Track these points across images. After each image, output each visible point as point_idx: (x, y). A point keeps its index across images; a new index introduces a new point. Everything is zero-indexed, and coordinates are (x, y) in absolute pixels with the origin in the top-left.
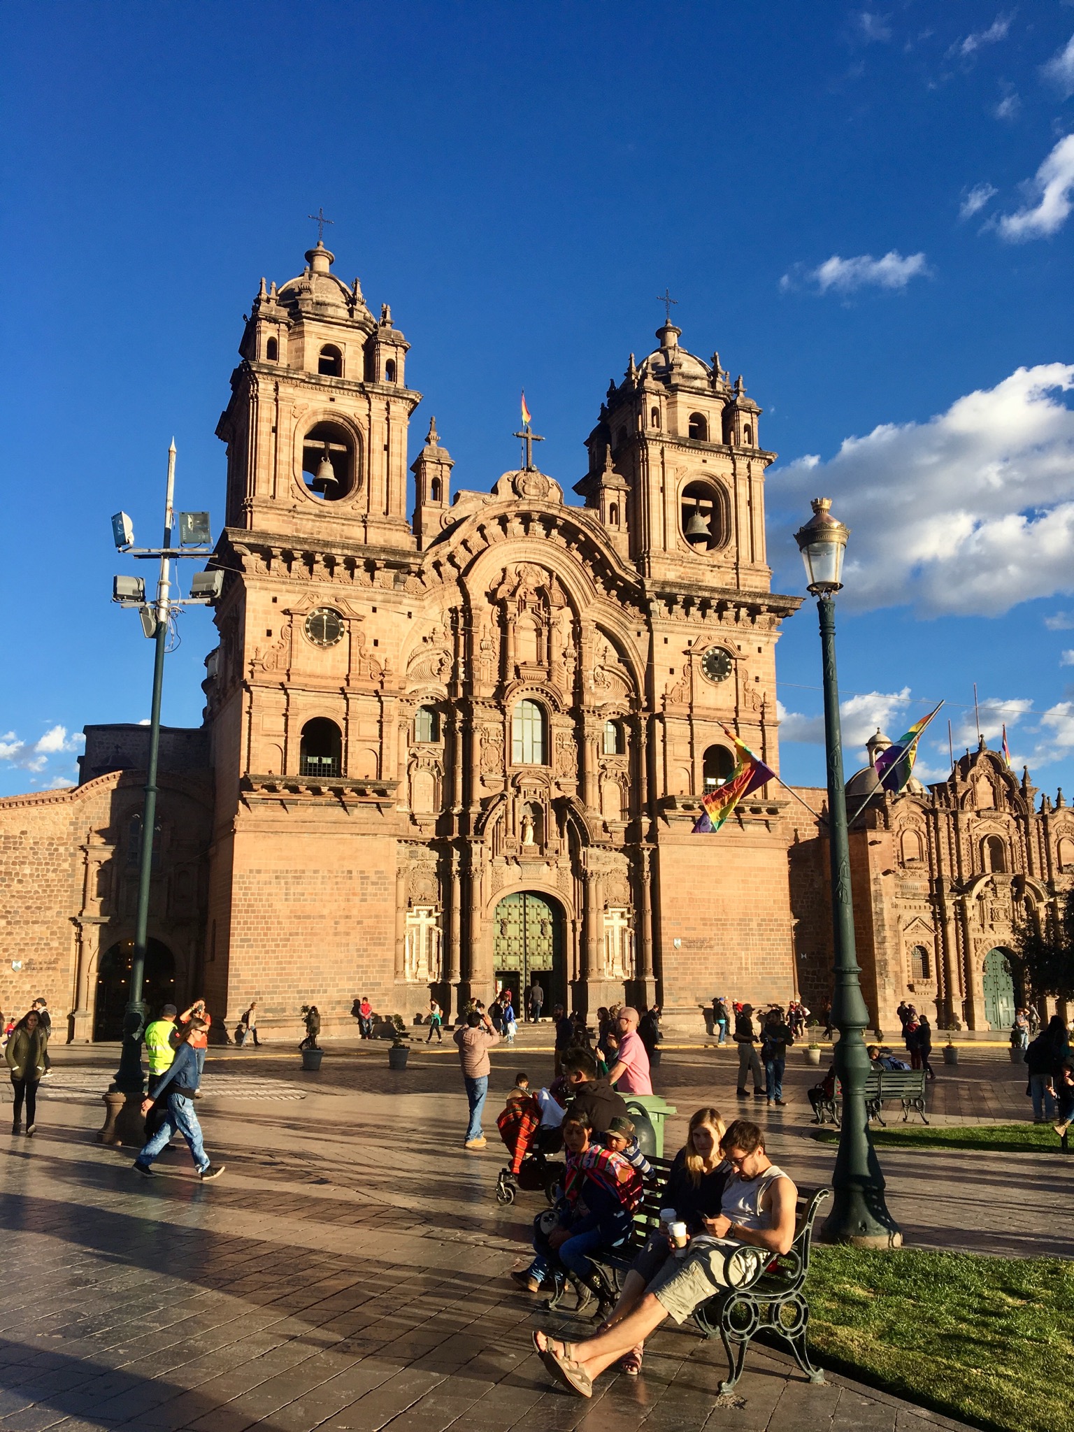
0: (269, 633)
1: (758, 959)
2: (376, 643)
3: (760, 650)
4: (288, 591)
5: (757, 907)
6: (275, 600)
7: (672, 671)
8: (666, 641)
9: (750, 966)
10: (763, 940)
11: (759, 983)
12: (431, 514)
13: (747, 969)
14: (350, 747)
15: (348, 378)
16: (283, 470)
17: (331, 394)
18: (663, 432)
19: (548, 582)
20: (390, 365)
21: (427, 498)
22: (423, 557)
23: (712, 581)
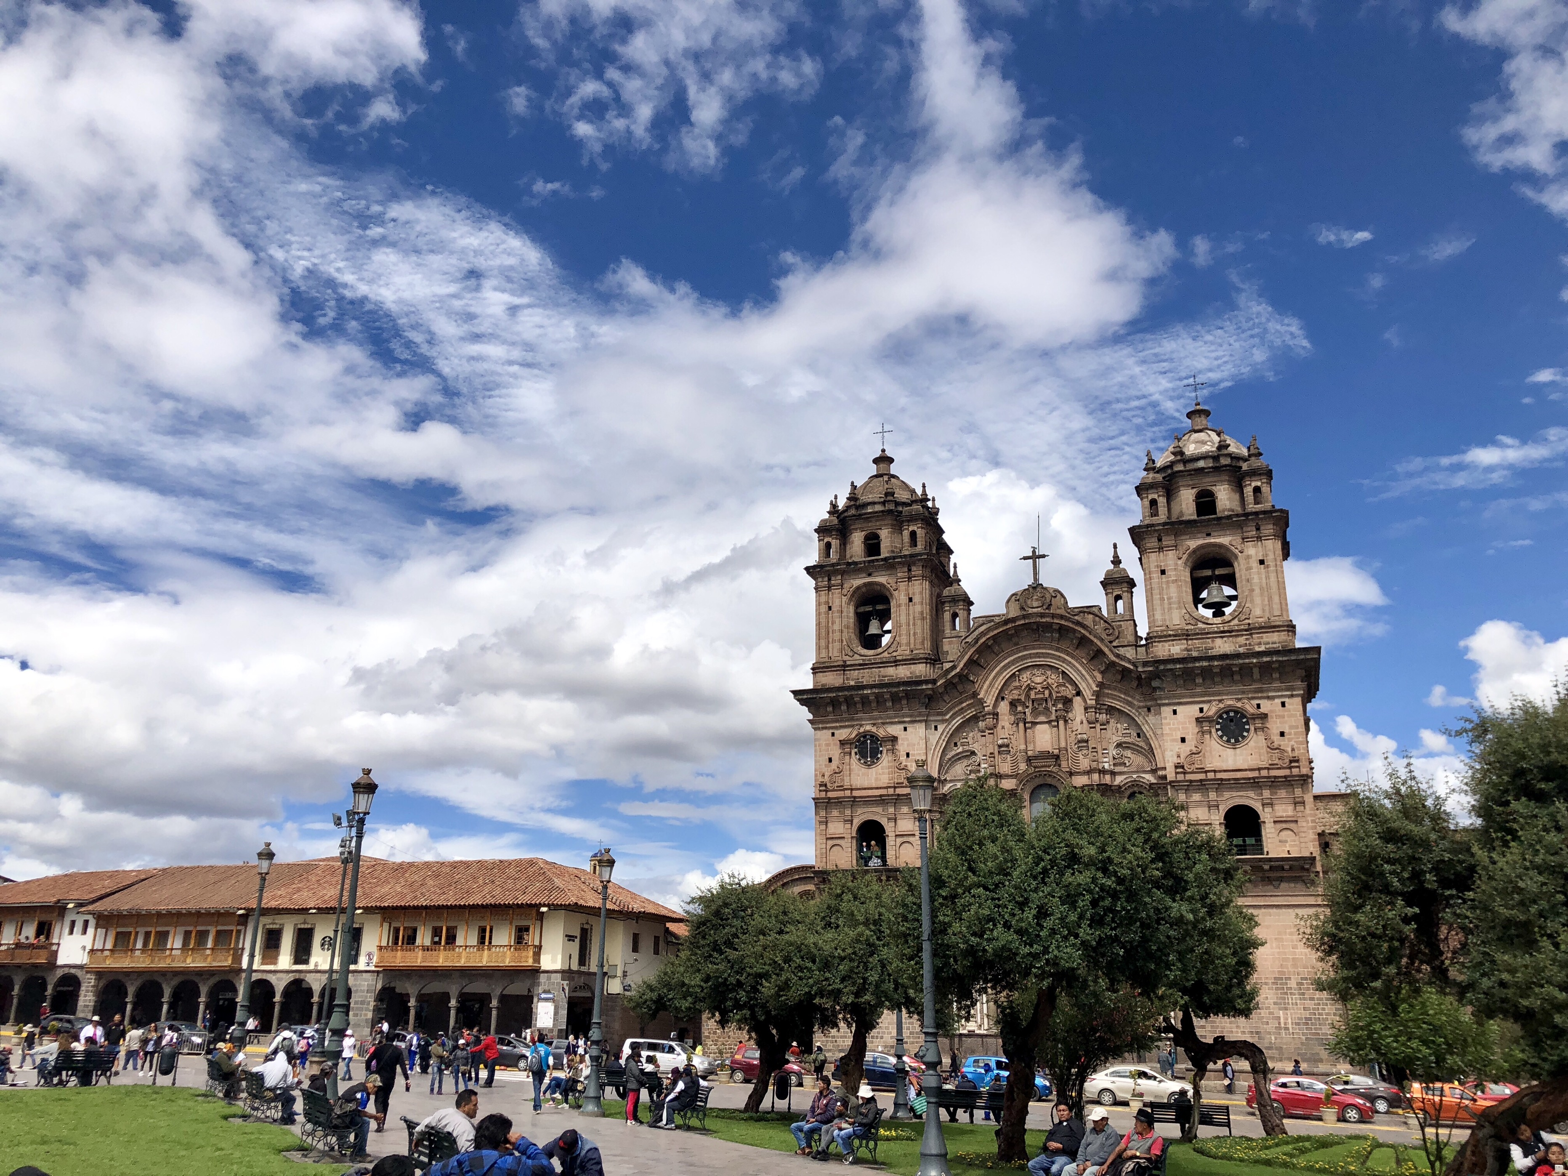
0: (830, 760)
1: (1300, 1019)
2: (908, 755)
3: (1283, 704)
4: (841, 727)
5: (1295, 966)
6: (833, 734)
7: (1183, 740)
8: (1175, 712)
9: (1290, 1026)
10: (1305, 999)
11: (1302, 1043)
12: (950, 643)
13: (1287, 1029)
14: (890, 842)
15: (884, 553)
16: (837, 636)
17: (867, 569)
18: (1162, 517)
19: (1053, 679)
20: (913, 534)
21: (948, 631)
22: (934, 682)
23: (1223, 646)
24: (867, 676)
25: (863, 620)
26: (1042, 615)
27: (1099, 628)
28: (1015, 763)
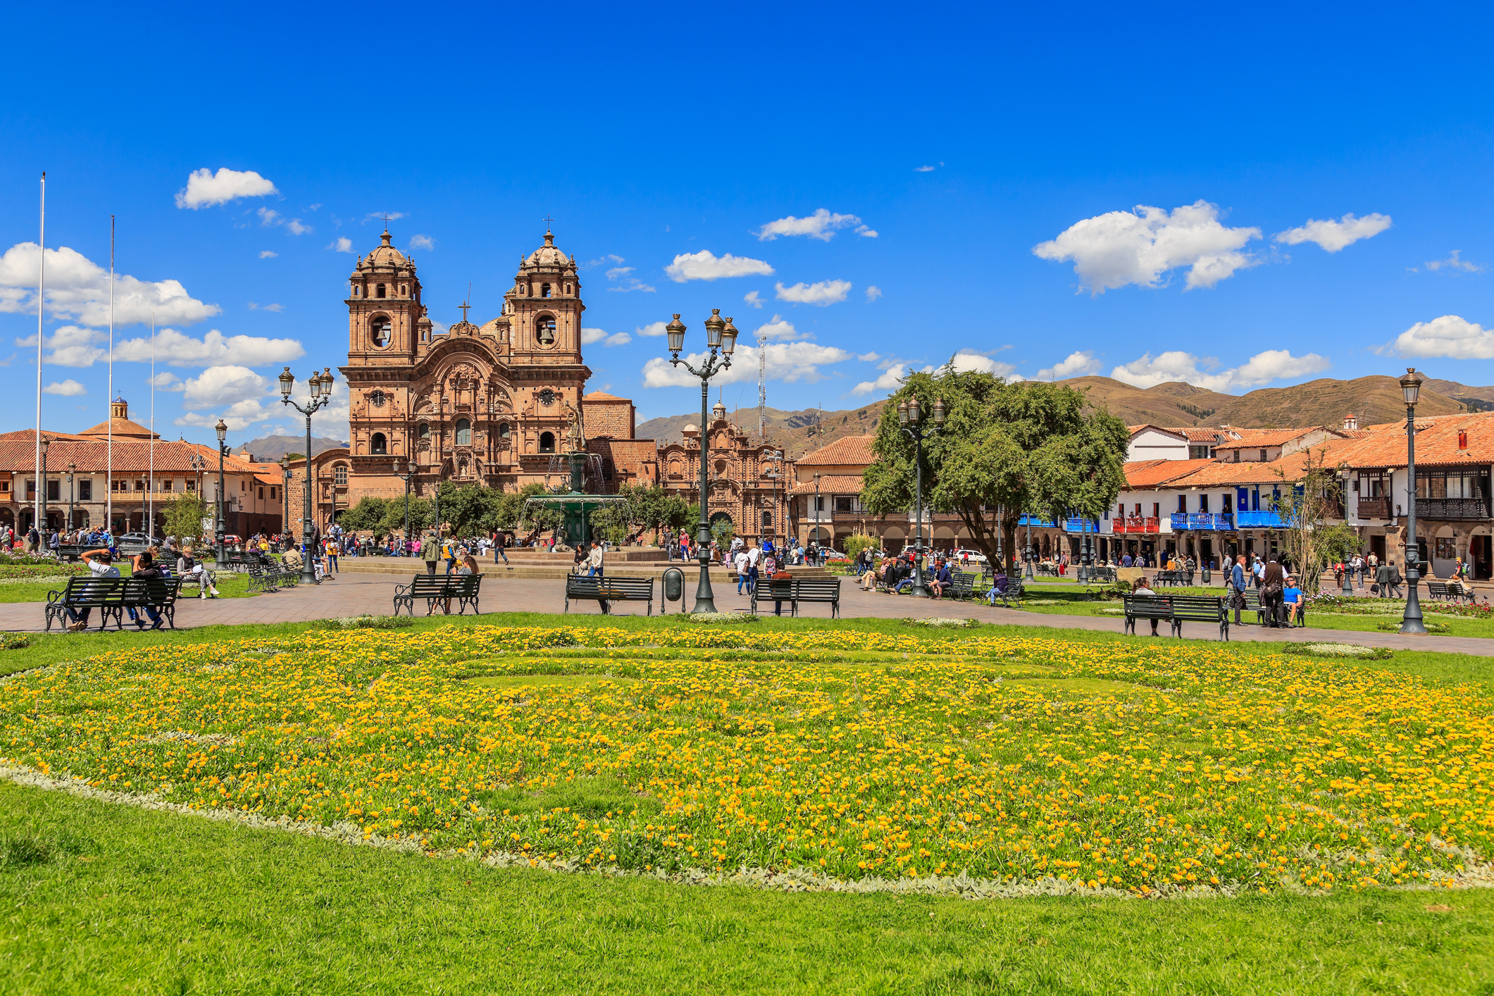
0: (358, 403)
2: (398, 402)
3: (569, 389)
4: (364, 387)
6: (360, 390)
7: (526, 402)
8: (523, 390)
12: (421, 349)
14: (388, 444)
15: (388, 297)
16: (362, 339)
17: (379, 305)
18: (525, 296)
19: (471, 370)
20: (403, 288)
21: (420, 341)
22: (412, 368)
23: (547, 361)
24: (379, 363)
25: (375, 331)
26: (467, 339)
27: (492, 347)
28: (450, 408)
